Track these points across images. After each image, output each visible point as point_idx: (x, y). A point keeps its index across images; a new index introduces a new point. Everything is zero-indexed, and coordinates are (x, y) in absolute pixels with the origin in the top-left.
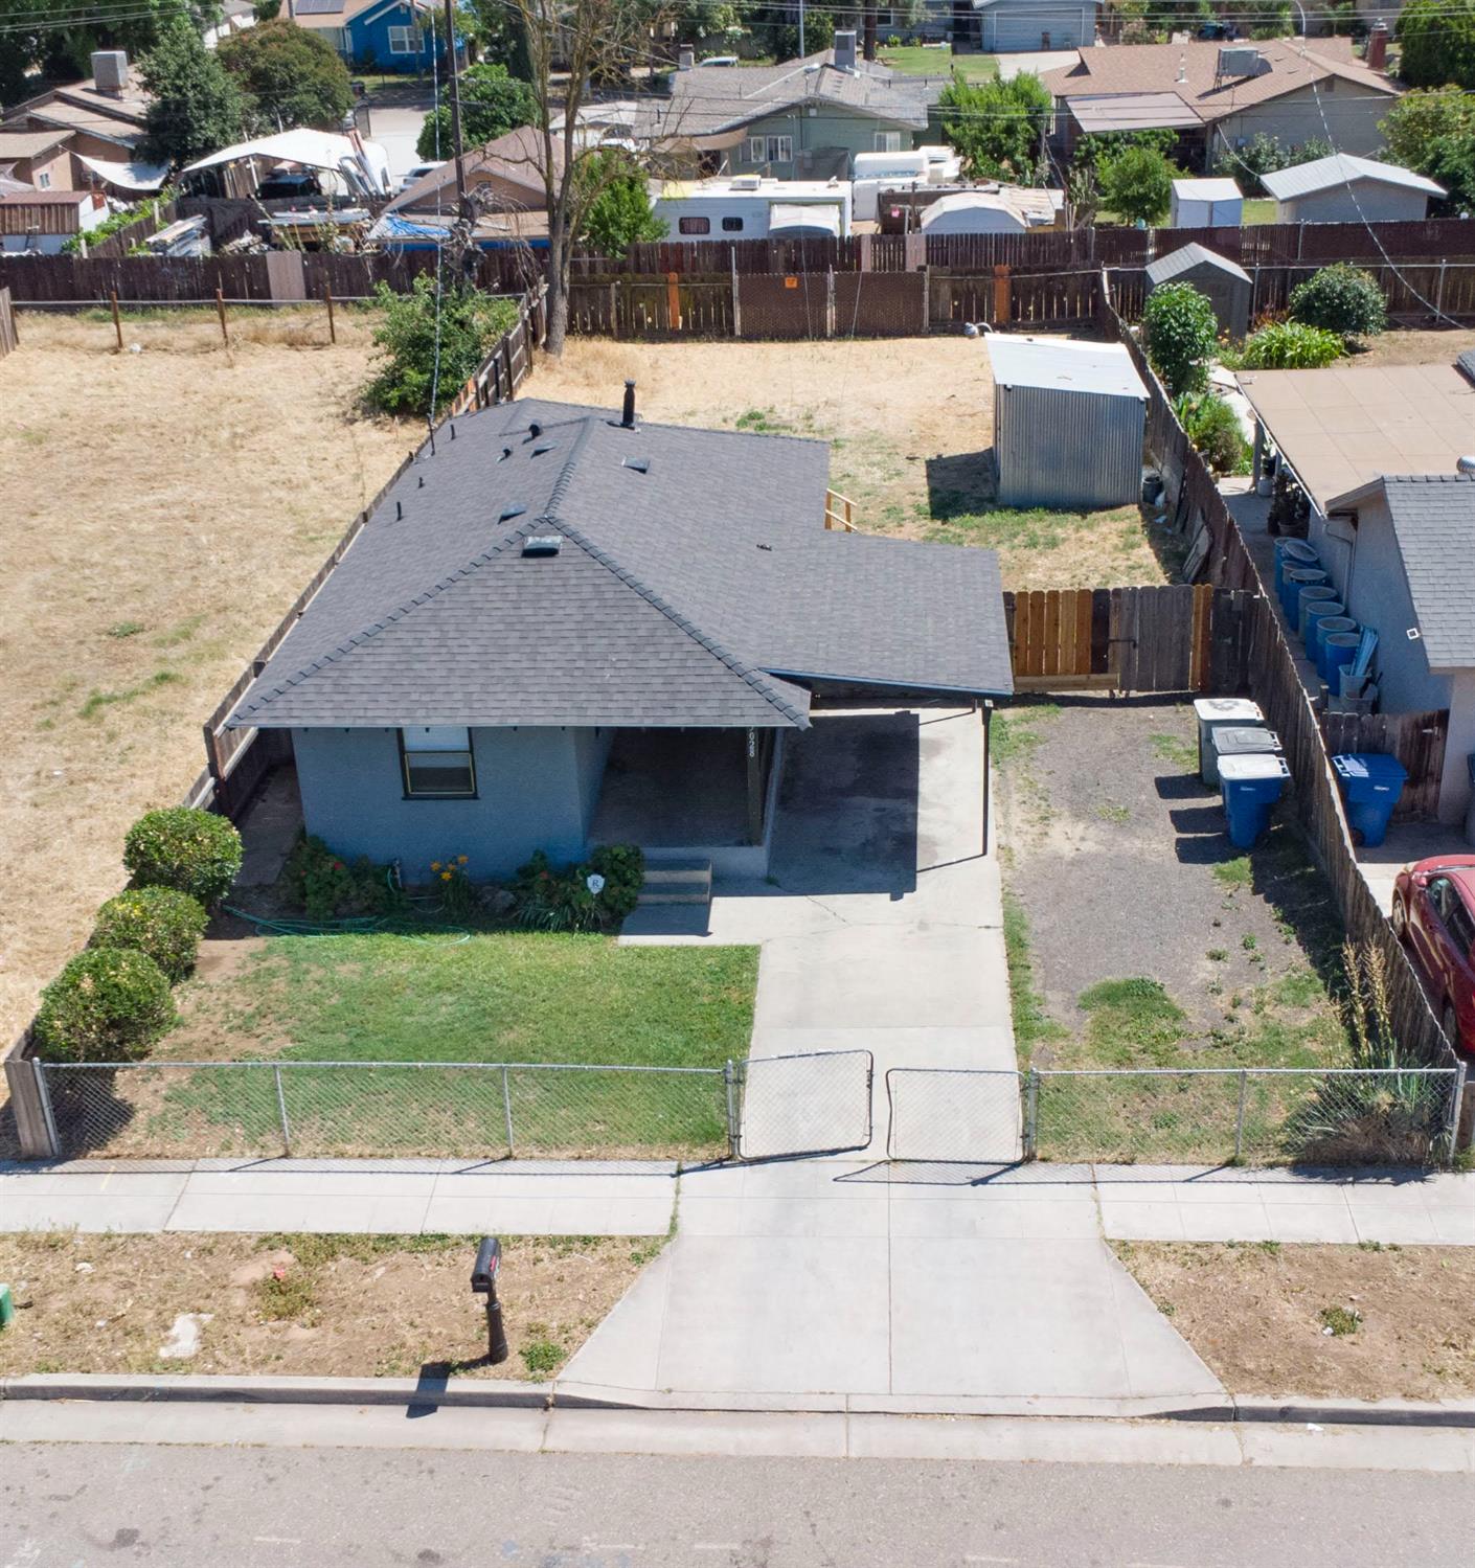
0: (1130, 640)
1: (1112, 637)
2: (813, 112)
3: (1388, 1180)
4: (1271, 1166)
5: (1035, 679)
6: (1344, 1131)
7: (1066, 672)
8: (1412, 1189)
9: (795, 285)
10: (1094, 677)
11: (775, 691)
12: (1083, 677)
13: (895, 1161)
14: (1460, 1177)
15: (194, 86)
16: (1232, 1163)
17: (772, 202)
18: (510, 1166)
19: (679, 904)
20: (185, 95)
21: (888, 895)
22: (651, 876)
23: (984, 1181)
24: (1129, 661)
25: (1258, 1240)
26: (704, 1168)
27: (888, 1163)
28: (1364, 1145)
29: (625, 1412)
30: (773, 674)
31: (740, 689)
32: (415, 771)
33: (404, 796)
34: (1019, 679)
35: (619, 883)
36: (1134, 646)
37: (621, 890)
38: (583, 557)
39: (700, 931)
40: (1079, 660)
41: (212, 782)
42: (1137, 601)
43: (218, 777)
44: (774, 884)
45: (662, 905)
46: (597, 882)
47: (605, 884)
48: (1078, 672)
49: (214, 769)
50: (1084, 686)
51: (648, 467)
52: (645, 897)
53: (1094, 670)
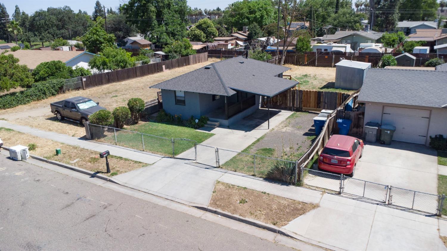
0: (325, 102)
1: (321, 101)
2: (355, 36)
3: (281, 184)
4: (260, 177)
5: (306, 108)
6: (273, 172)
7: (312, 107)
8: (284, 187)
9: (327, 57)
10: (318, 109)
12: (316, 109)
13: (197, 163)
14: (296, 187)
15: (254, 31)
16: (253, 175)
17: (333, 46)
18: (143, 152)
19: (211, 127)
20: (252, 32)
21: (245, 131)
22: (209, 122)
23: (208, 168)
24: (324, 106)
25: (244, 187)
26: (168, 158)
27: (196, 163)
28: (278, 176)
29: (118, 185)
30: (230, 89)
31: (222, 90)
32: (178, 100)
33: (176, 104)
34: (303, 108)
35: (202, 122)
36: (326, 103)
37: (202, 123)
38: (213, 69)
39: (210, 131)
40: (315, 106)
41: (157, 101)
42: (327, 94)
43: (159, 101)
44: (229, 127)
45: (208, 127)
46: (197, 121)
47: (198, 121)
48: (314, 107)
49: (158, 99)
50: (316, 111)
51: (243, 62)
52: (206, 125)
53: (318, 107)
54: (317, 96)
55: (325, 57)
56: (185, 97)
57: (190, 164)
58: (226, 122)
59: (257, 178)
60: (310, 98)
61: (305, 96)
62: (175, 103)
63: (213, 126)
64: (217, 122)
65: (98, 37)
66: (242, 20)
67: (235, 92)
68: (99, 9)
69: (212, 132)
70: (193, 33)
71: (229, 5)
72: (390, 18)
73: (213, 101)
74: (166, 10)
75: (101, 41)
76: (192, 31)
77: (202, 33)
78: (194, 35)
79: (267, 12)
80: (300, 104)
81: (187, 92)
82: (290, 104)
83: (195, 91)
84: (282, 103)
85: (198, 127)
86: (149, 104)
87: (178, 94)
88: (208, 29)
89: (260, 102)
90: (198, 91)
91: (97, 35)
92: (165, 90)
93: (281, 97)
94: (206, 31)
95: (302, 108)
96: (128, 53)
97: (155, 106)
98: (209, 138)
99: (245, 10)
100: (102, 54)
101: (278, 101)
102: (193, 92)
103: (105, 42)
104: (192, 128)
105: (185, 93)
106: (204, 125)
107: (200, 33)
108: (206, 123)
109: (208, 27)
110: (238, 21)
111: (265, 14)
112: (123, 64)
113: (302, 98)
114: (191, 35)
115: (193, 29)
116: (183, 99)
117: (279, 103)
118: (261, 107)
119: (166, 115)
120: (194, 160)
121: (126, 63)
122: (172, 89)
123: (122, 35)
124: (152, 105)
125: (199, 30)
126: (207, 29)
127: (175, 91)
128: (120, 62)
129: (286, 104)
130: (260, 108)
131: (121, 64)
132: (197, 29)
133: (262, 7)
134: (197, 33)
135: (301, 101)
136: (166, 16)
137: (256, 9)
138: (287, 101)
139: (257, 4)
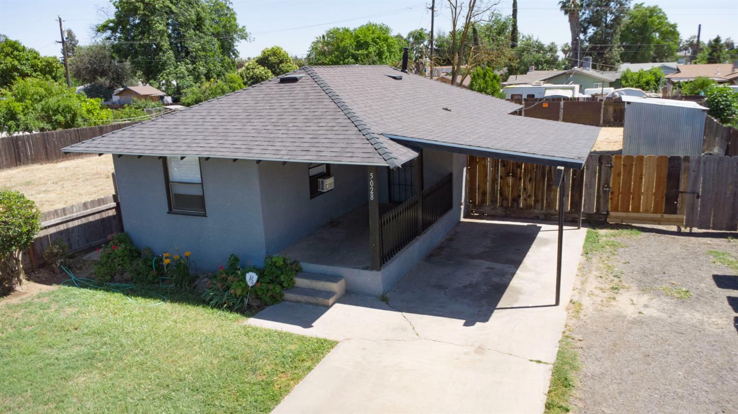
0: (695, 193)
1: (681, 189)
5: (624, 214)
7: (646, 211)
9: (547, 106)
10: (666, 216)
11: (390, 149)
12: (658, 216)
17: (546, 89)
19: (310, 303)
22: (300, 282)
24: (693, 208)
30: (391, 139)
32: (178, 196)
33: (170, 211)
34: (612, 214)
35: (272, 282)
36: (698, 197)
37: (271, 286)
38: (311, 82)
39: (307, 324)
40: (657, 204)
41: (114, 204)
42: (702, 165)
43: (118, 203)
44: (384, 301)
45: (298, 302)
46: (252, 278)
47: (258, 281)
48: (655, 212)
49: (115, 198)
50: (659, 222)
51: (400, 78)
52: (289, 296)
53: (668, 211)
54: (665, 172)
55: (544, 106)
56: (202, 184)
58: (372, 279)
60: (641, 179)
61: (619, 175)
62: (167, 210)
63: (320, 300)
64: (335, 278)
65: (16, 63)
67: (412, 155)
69: (322, 328)
70: (251, 74)
72: (607, 55)
73: (311, 198)
75: (22, 70)
76: (248, 69)
77: (270, 74)
78: (252, 78)
79: (388, 46)
80: (602, 200)
81: (208, 159)
82: (562, 204)
83: (239, 155)
84: (536, 201)
85: (254, 304)
86: (75, 215)
87: (177, 173)
88: (281, 66)
89: (463, 201)
90: (255, 154)
91: (15, 57)
92: (120, 156)
93: (530, 180)
94: (278, 70)
95: (608, 214)
96: (92, 100)
97: (103, 220)
99: (348, 42)
100: (9, 93)
101: (519, 196)
102: (235, 160)
103: (34, 74)
104: (231, 309)
105: (204, 162)
106: (282, 295)
107: (265, 73)
108: (292, 287)
109: (281, 62)
110: (337, 61)
111: (385, 48)
112: (65, 117)
113: (607, 183)
114: (247, 77)
115: (251, 66)
116: (196, 191)
117: (525, 200)
118: (465, 217)
119: (135, 252)
121: (74, 116)
122: (147, 153)
123: (108, 85)
124: (91, 219)
125: (263, 68)
126: (278, 66)
127: (164, 159)
128: (56, 112)
129: (551, 204)
130: (462, 220)
131: (60, 118)
132: (259, 66)
133: (378, 38)
134: (258, 73)
135: (605, 192)
136: (193, 45)
137: (369, 40)
138: (553, 193)
139: (371, 32)
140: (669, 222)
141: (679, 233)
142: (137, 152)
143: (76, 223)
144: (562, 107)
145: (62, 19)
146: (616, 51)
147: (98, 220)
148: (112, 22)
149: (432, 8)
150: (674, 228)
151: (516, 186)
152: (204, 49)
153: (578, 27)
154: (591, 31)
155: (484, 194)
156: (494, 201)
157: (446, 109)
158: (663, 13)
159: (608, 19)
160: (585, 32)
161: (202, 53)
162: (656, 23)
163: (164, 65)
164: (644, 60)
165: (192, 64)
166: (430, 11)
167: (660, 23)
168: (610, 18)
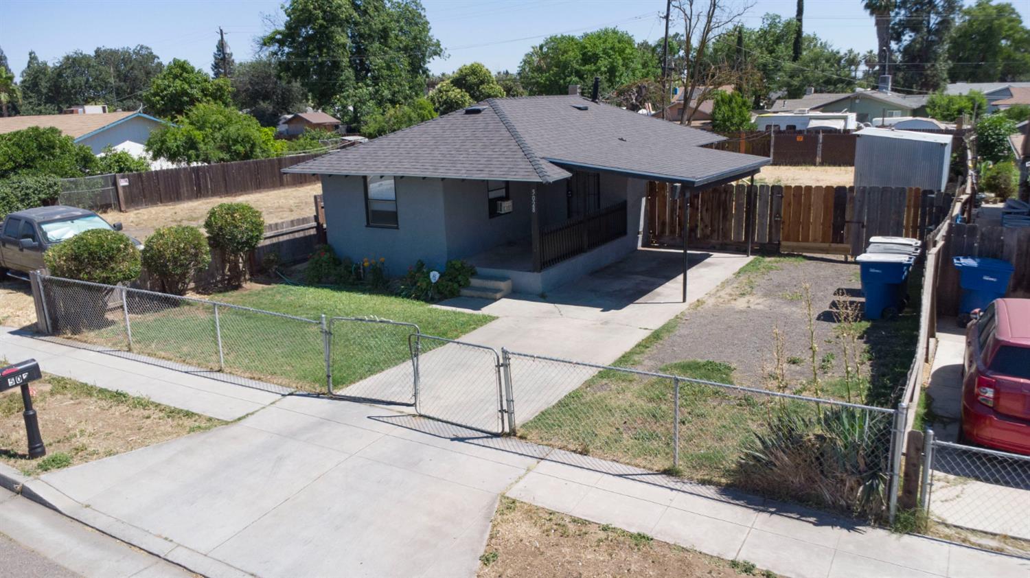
0: (860, 222)
1: (848, 218)
2: (857, 101)
3: (812, 519)
4: (703, 482)
5: (795, 244)
6: (773, 459)
7: (815, 241)
8: (834, 535)
9: (802, 140)
10: (834, 245)
11: (546, 169)
12: (826, 245)
13: (421, 416)
16: (668, 472)
17: (811, 118)
19: (482, 297)
21: (601, 309)
22: (475, 282)
23: (463, 441)
24: (858, 236)
25: (634, 530)
26: (308, 395)
27: (414, 416)
29: (56, 513)
30: (551, 162)
31: (524, 164)
32: (375, 212)
33: (368, 225)
34: (784, 243)
35: (450, 280)
36: (863, 226)
37: (450, 283)
38: (492, 113)
39: (478, 308)
40: (824, 234)
41: (314, 224)
42: (867, 195)
43: (318, 223)
44: (542, 297)
45: (472, 297)
46: (435, 276)
47: (440, 278)
48: (823, 241)
49: (316, 218)
50: (827, 251)
51: (586, 109)
52: (465, 292)
53: (834, 241)
54: (831, 202)
55: (798, 139)
56: (396, 201)
57: (390, 420)
58: (533, 279)
59: (687, 487)
60: (810, 209)
61: (789, 204)
62: (366, 223)
63: (490, 294)
64: (504, 279)
65: (186, 86)
66: (564, 79)
67: (566, 174)
68: (222, 60)
69: (486, 310)
70: (445, 97)
71: (533, 48)
72: (929, 72)
73: (490, 218)
74: (377, 44)
75: (192, 94)
76: (440, 91)
77: (467, 97)
78: (445, 102)
79: (624, 59)
80: (773, 230)
81: (402, 177)
82: (738, 234)
83: (428, 174)
84: (713, 231)
85: (436, 297)
86: (285, 230)
87: (374, 189)
88: (481, 87)
89: (641, 229)
90: (441, 173)
91: (184, 79)
92: (330, 175)
93: (707, 210)
94: (478, 93)
95: (779, 244)
96: (266, 129)
97: (305, 238)
98: (474, 329)
99: (573, 56)
100: (187, 121)
101: (697, 226)
102: (424, 178)
103: (204, 100)
104: (418, 298)
105: (399, 180)
106: (459, 292)
107: (462, 96)
108: (467, 285)
109: (482, 82)
110: (556, 81)
111: (621, 62)
112: (244, 147)
113: (778, 213)
114: (439, 102)
115: (445, 88)
116: (390, 208)
117: (702, 230)
118: (643, 246)
119: (337, 261)
120: (408, 405)
121: (253, 146)
122: (353, 173)
123: (271, 110)
124: (297, 235)
125: (459, 90)
126: (478, 87)
127: (365, 178)
128: (236, 142)
129: (726, 234)
130: (640, 247)
131: (240, 148)
132: (454, 88)
133: (613, 48)
134: (453, 96)
135: (776, 221)
136: (376, 61)
137: (599, 51)
138: (728, 223)
139: (601, 41)
140: (836, 251)
141: (846, 262)
142: (345, 173)
143: (286, 238)
144: (821, 141)
145: (224, 31)
146: (943, 66)
147: (301, 238)
148: (280, 33)
149: (667, 17)
150: (842, 258)
151: (693, 216)
152: (389, 68)
153: (887, 33)
154: (907, 38)
155: (663, 224)
156: (672, 232)
157: (622, 139)
158: (1017, 14)
159: (932, 22)
160: (898, 40)
161: (385, 72)
162: (1006, 28)
163: (342, 88)
164: (988, 78)
165: (374, 86)
166: (664, 21)
167: (1011, 28)
168: (934, 20)
